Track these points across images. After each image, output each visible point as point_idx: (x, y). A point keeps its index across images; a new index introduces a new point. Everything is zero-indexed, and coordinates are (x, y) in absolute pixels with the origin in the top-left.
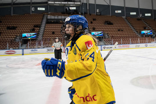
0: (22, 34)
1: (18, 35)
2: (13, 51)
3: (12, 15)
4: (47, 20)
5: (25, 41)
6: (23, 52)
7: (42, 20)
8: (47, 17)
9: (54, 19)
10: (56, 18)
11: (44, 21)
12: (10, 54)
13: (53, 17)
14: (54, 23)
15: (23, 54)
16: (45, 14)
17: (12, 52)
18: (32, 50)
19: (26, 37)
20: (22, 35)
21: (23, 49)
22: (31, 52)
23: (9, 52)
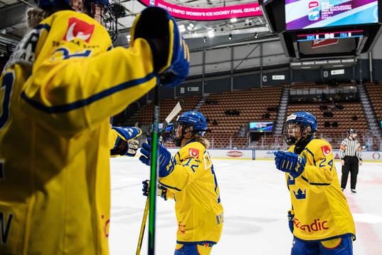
0: (248, 123)
1: (243, 125)
2: (239, 152)
3: (232, 90)
4: (290, 97)
5: (256, 136)
6: (254, 154)
7: (281, 97)
8: (289, 92)
9: (303, 96)
10: (306, 92)
11: (285, 100)
12: (234, 156)
13: (299, 92)
14: (302, 103)
15: (254, 159)
16: (286, 86)
17: (237, 154)
18: (269, 153)
19: (256, 129)
20: (249, 126)
21: (254, 150)
22: (266, 155)
23: (233, 154)
